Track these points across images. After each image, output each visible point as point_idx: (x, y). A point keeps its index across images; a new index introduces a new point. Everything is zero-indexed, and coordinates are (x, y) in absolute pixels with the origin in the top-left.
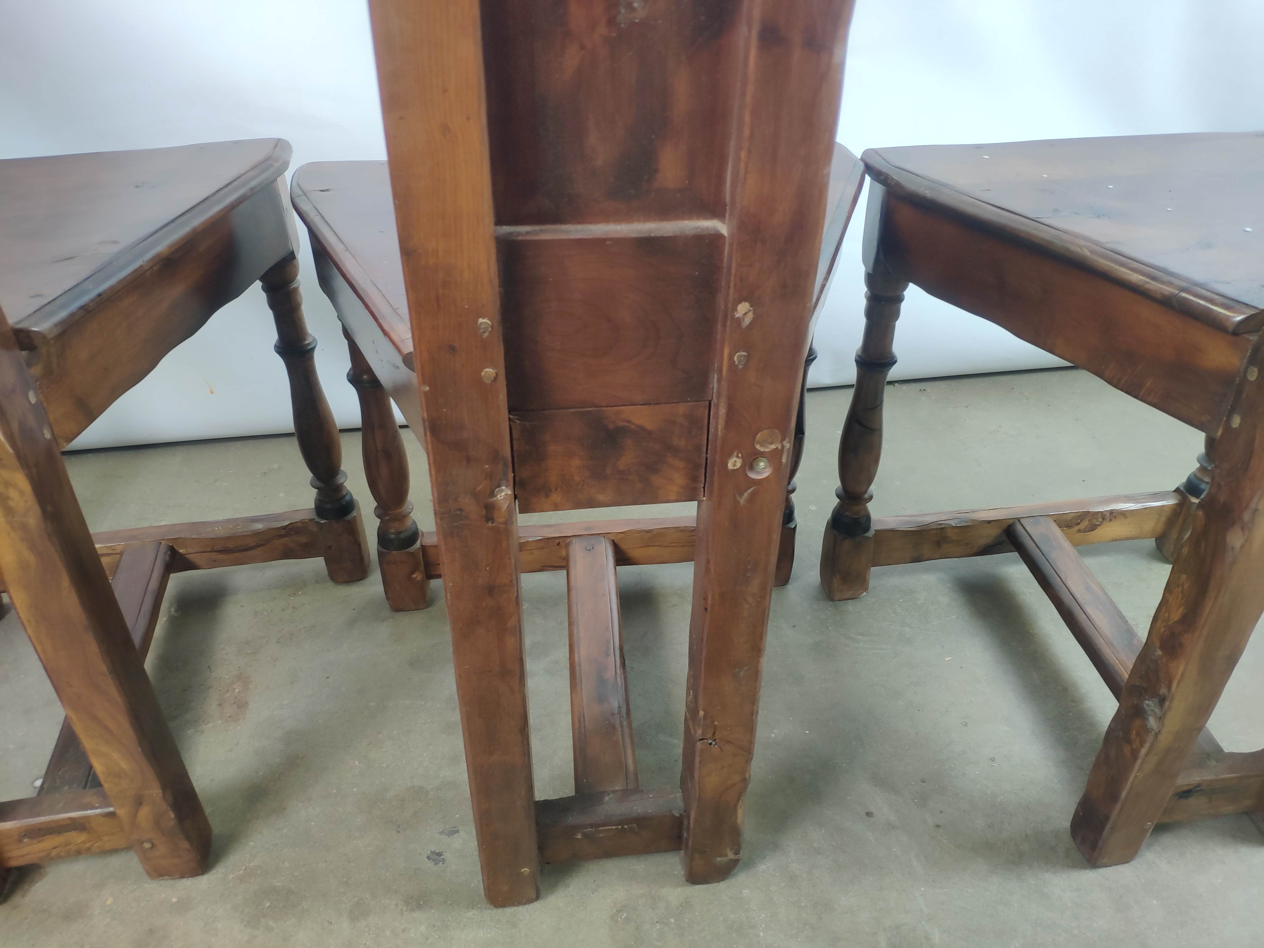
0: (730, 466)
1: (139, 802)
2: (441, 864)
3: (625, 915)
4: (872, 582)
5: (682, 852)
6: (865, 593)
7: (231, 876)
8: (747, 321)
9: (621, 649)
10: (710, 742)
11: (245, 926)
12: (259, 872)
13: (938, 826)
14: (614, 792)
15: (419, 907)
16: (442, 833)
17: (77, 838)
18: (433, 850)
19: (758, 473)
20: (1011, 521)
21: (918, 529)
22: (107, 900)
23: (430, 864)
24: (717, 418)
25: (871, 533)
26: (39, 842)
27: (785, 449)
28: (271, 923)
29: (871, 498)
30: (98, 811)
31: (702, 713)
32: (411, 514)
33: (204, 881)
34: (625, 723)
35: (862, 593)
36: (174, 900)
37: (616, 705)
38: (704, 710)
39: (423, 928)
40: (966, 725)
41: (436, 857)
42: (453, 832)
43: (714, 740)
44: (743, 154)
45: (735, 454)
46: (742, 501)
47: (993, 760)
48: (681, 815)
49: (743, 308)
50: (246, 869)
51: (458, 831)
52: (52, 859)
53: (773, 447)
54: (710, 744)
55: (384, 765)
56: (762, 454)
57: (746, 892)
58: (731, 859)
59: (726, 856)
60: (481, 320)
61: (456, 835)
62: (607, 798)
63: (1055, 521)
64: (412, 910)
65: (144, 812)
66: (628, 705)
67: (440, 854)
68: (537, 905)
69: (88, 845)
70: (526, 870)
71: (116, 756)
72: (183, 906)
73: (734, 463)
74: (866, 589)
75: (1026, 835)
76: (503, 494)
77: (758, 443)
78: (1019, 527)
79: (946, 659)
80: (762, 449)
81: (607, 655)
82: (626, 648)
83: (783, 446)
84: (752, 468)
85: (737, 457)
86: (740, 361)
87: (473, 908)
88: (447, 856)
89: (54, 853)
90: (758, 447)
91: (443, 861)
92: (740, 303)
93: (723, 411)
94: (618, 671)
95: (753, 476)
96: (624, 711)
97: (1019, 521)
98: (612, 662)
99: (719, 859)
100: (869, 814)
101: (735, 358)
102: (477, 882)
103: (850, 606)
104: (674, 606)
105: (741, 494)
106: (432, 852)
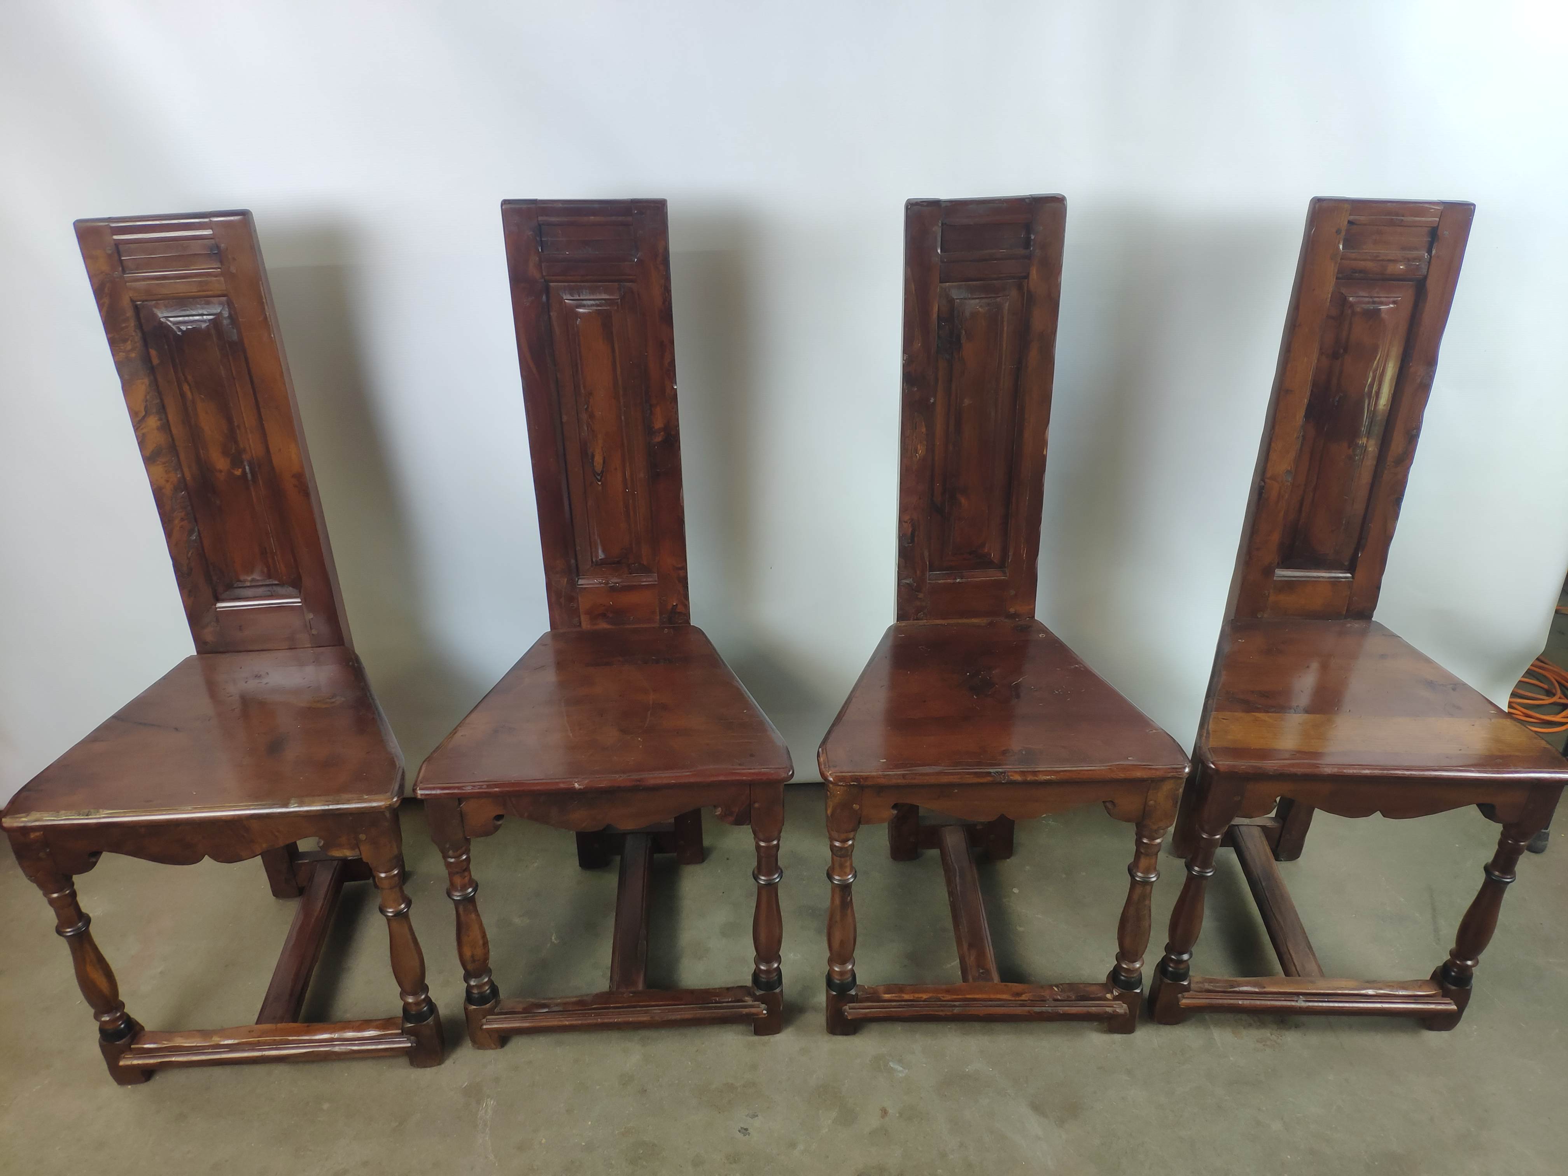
2: (747, 1136)
7: (617, 1132)
11: (629, 1164)
12: (633, 1131)
16: (748, 1116)
18: (742, 1127)
22: (542, 1140)
23: (740, 1135)
41: (744, 1131)
42: (755, 1116)
50: (625, 1128)
51: (757, 1116)
55: (708, 1067)
61: (756, 1118)
67: (746, 1129)
88: (750, 1131)
91: (749, 1134)
106: (741, 1128)
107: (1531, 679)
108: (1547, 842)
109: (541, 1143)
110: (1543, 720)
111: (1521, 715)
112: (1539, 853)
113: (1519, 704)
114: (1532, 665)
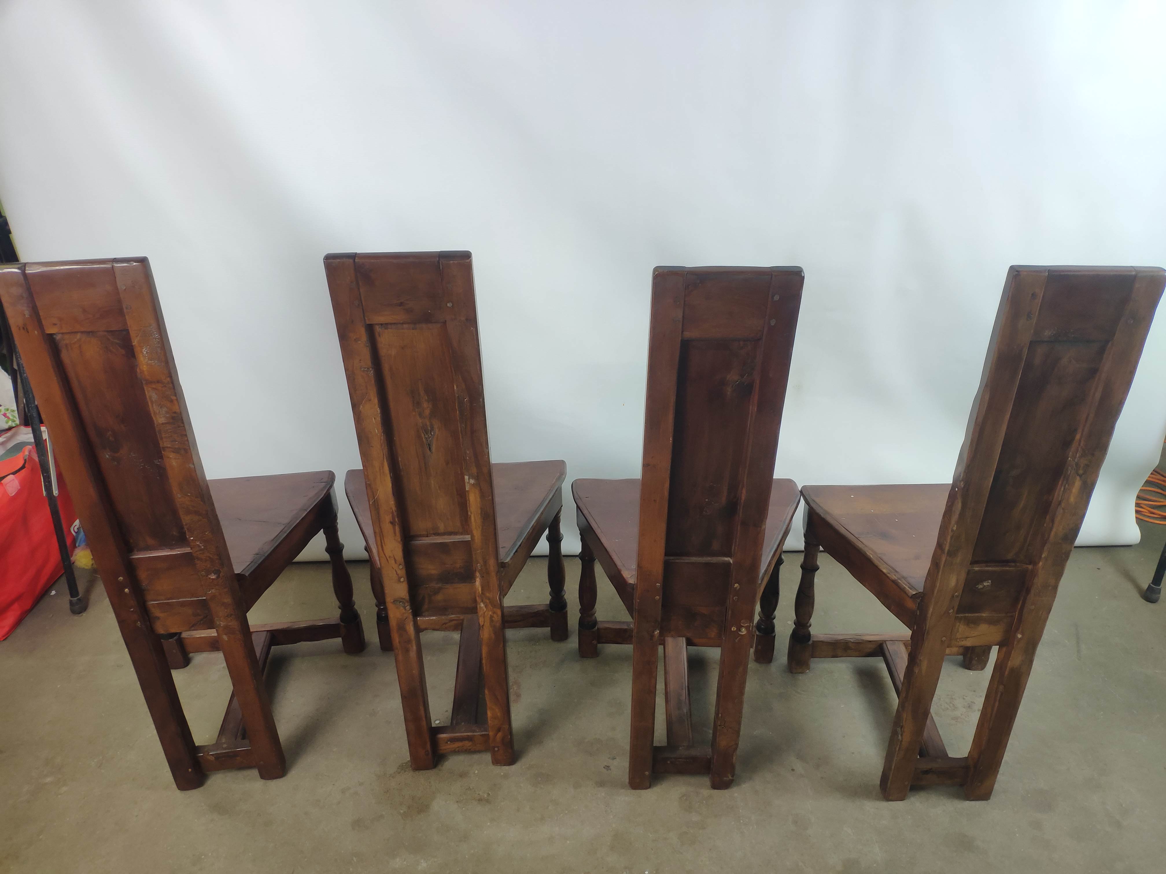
0: (732, 630)
1: (499, 730)
2: (609, 771)
3: (685, 798)
4: (812, 665)
5: (710, 776)
6: (808, 671)
8: (738, 588)
9: (688, 687)
10: (723, 727)
11: (532, 786)
12: (535, 766)
13: (822, 778)
14: (684, 746)
15: (601, 786)
16: (609, 758)
17: (467, 744)
19: (742, 632)
20: (881, 642)
21: (835, 642)
22: (476, 771)
23: (604, 770)
24: (728, 615)
25: (810, 642)
26: (453, 744)
27: (751, 626)
28: (542, 786)
29: (810, 625)
30: (478, 733)
31: (720, 715)
32: (595, 614)
33: (513, 767)
34: (689, 719)
35: (807, 670)
36: (502, 774)
37: (685, 711)
38: (721, 714)
39: (603, 794)
40: (844, 737)
41: (607, 767)
42: (614, 758)
43: (725, 726)
44: (736, 548)
45: (734, 626)
46: (736, 641)
47: (853, 753)
48: (710, 758)
49: (736, 585)
50: (529, 765)
51: (616, 758)
52: (456, 752)
53: (747, 625)
54: (723, 728)
55: (583, 729)
56: (743, 626)
57: (736, 794)
58: (730, 779)
59: (728, 777)
60: (657, 584)
61: (615, 760)
62: (680, 748)
63: (904, 644)
64: (598, 787)
65: (500, 735)
66: (690, 712)
67: (608, 767)
68: (649, 790)
69: (470, 748)
70: (647, 773)
71: (497, 710)
72: (506, 776)
73: (734, 629)
74: (809, 669)
75: (860, 785)
76: (657, 632)
77: (742, 623)
78: (884, 645)
79: (842, 706)
80: (743, 625)
81: (682, 689)
82: (690, 687)
83: (750, 625)
84: (740, 631)
85: (735, 627)
86: (735, 599)
87: (623, 789)
88: (611, 767)
89: (457, 750)
90: (742, 624)
91: (610, 770)
92: (736, 583)
93: (730, 612)
94: (687, 697)
95: (740, 633)
96: (689, 713)
97: (885, 642)
98: (684, 692)
99: (725, 778)
100: (793, 770)
101: (734, 598)
102: (626, 779)
103: (801, 677)
104: (714, 668)
105: (736, 639)
106: (605, 766)
107: (1153, 488)
108: (1159, 595)
109: (474, 773)
110: (1162, 515)
111: (1146, 512)
112: (1155, 603)
113: (1145, 505)
114: (1149, 477)
